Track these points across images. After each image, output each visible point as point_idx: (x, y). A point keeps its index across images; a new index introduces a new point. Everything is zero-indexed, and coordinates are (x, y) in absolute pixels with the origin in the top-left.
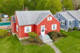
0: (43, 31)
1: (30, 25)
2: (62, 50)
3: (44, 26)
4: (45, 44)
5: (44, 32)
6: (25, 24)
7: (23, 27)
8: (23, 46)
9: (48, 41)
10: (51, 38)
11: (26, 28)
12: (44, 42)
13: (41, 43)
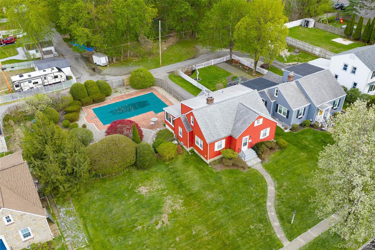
0: (245, 144)
1: (223, 139)
2: (274, 177)
3: (248, 137)
4: (249, 168)
5: (247, 146)
6: (216, 138)
7: (213, 144)
8: (217, 173)
9: (255, 162)
10: (259, 156)
11: (216, 144)
12: (249, 164)
13: (244, 166)
